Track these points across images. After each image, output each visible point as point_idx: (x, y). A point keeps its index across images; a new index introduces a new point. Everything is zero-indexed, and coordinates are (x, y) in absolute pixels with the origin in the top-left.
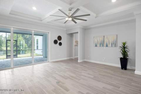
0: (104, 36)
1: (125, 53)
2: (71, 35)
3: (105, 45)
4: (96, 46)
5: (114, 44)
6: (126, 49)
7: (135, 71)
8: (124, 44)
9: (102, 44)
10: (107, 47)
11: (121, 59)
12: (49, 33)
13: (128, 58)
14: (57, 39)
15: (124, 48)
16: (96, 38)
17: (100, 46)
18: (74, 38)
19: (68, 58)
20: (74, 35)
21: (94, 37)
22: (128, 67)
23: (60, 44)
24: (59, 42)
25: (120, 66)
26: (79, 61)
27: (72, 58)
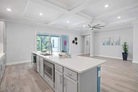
0: (110, 38)
1: (125, 49)
2: (83, 37)
3: (111, 44)
4: (104, 45)
5: (118, 43)
6: (126, 47)
7: (133, 61)
8: (125, 43)
9: (109, 43)
10: (112, 46)
11: (123, 53)
12: (69, 35)
13: (128, 52)
14: (74, 40)
15: (125, 46)
16: (104, 39)
17: (107, 45)
18: (85, 39)
19: (81, 54)
20: (86, 36)
21: (102, 38)
22: (128, 59)
23: (76, 43)
24: (75, 42)
25: (122, 58)
26: (91, 56)
27: (84, 54)
